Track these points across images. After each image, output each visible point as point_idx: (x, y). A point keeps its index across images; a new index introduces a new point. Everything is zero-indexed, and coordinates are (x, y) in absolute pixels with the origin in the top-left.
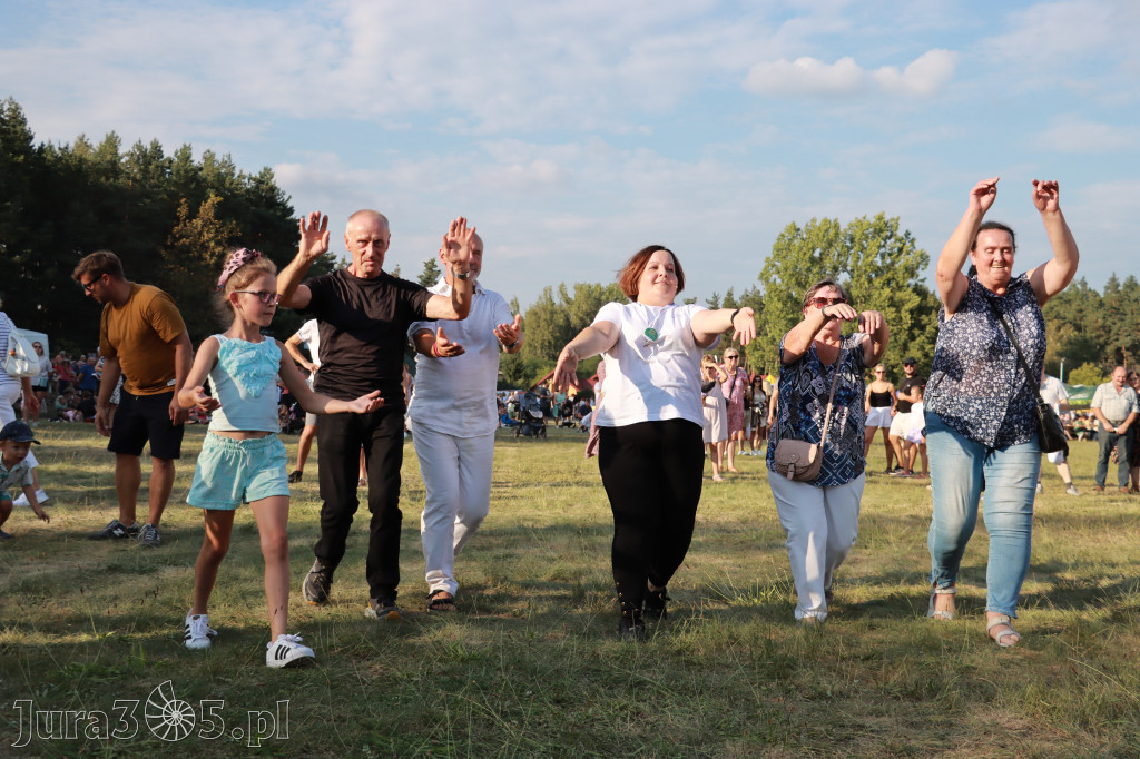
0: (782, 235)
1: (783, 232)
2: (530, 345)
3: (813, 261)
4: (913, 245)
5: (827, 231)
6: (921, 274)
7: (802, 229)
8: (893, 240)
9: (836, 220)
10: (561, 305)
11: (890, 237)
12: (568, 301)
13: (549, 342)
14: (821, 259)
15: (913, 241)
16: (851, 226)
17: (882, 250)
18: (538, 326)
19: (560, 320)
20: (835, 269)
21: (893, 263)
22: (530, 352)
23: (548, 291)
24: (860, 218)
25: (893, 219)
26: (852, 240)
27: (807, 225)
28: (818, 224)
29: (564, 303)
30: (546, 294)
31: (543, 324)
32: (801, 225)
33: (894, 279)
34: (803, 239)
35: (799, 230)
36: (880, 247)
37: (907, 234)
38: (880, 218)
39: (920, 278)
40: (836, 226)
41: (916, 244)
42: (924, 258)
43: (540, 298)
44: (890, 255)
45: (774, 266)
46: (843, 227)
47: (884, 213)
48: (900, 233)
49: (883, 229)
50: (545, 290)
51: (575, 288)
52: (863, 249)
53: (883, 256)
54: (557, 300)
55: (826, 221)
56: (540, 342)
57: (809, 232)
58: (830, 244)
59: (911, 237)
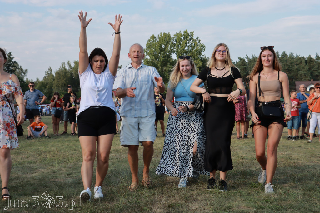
0: (149, 40)
1: (149, 39)
2: (57, 86)
3: (161, 49)
4: (199, 42)
5: (165, 38)
6: (203, 53)
7: (157, 37)
8: (192, 41)
9: (169, 33)
10: (69, 70)
11: (191, 39)
12: (71, 68)
13: (65, 84)
14: (165, 49)
15: (199, 41)
16: (175, 35)
17: (188, 45)
18: (60, 78)
19: (69, 75)
20: (170, 53)
21: (192, 50)
22: (57, 88)
23: (63, 64)
24: (178, 32)
25: (191, 33)
26: (176, 41)
27: (158, 36)
28: (162, 35)
29: (70, 69)
30: (62, 65)
31: (62, 77)
32: (156, 36)
33: (193, 55)
34: (157, 42)
35: (156, 37)
36: (186, 43)
37: (197, 38)
38: (186, 32)
39: (202, 55)
40: (169, 36)
41: (201, 42)
42: (203, 47)
43: (60, 67)
44: (191, 46)
45: (147, 52)
46: (172, 36)
47: (187, 30)
48: (195, 38)
49: (187, 36)
50: (62, 64)
51: (74, 63)
52: (180, 44)
53: (188, 46)
54: (67, 68)
55: (165, 34)
56: (61, 84)
57: (159, 38)
58: (168, 43)
59: (199, 39)
